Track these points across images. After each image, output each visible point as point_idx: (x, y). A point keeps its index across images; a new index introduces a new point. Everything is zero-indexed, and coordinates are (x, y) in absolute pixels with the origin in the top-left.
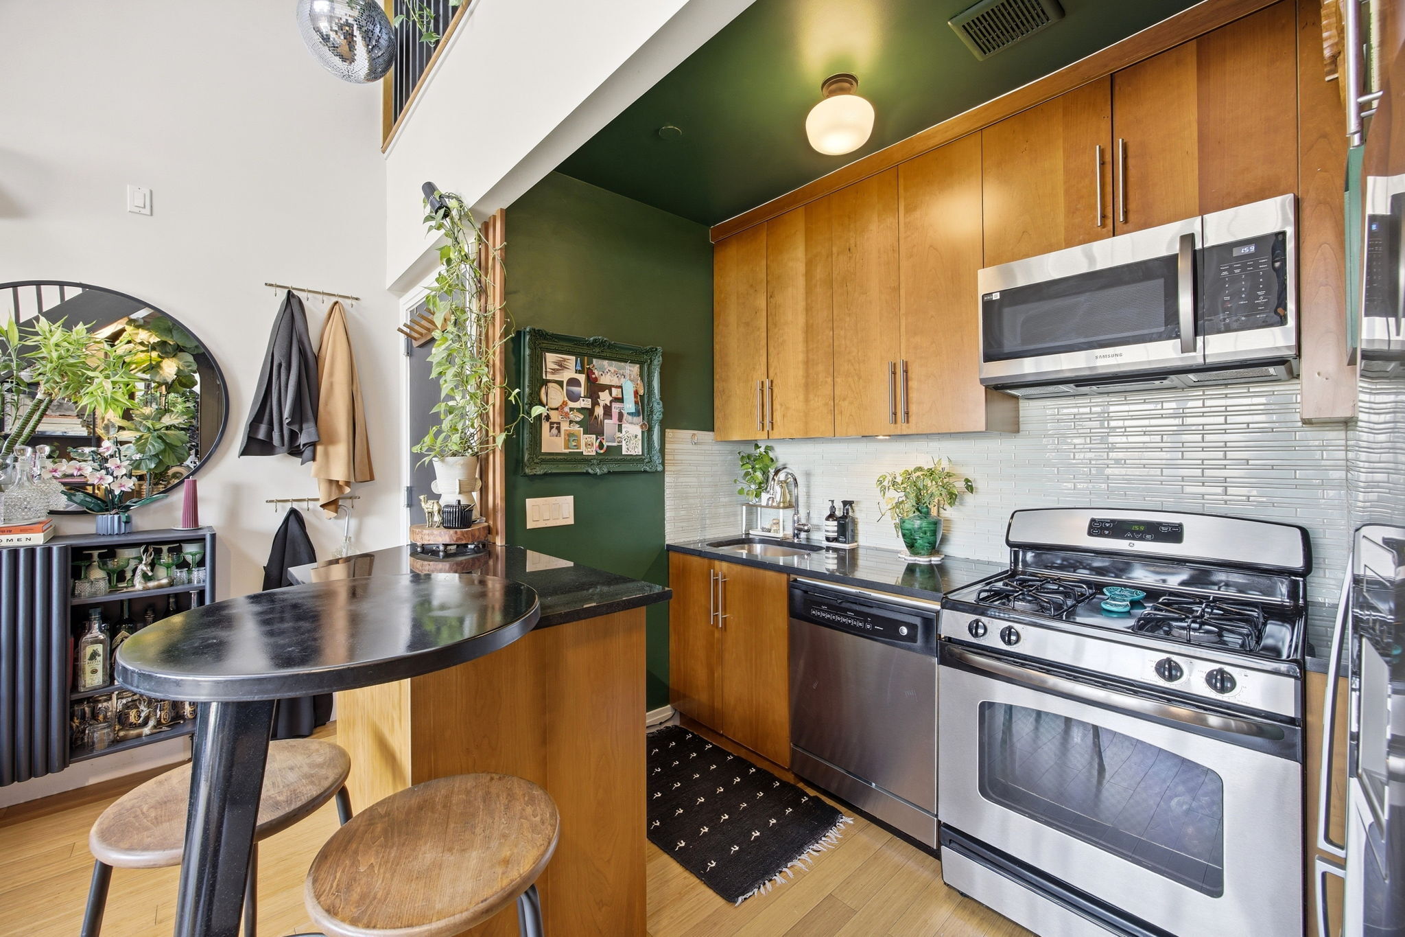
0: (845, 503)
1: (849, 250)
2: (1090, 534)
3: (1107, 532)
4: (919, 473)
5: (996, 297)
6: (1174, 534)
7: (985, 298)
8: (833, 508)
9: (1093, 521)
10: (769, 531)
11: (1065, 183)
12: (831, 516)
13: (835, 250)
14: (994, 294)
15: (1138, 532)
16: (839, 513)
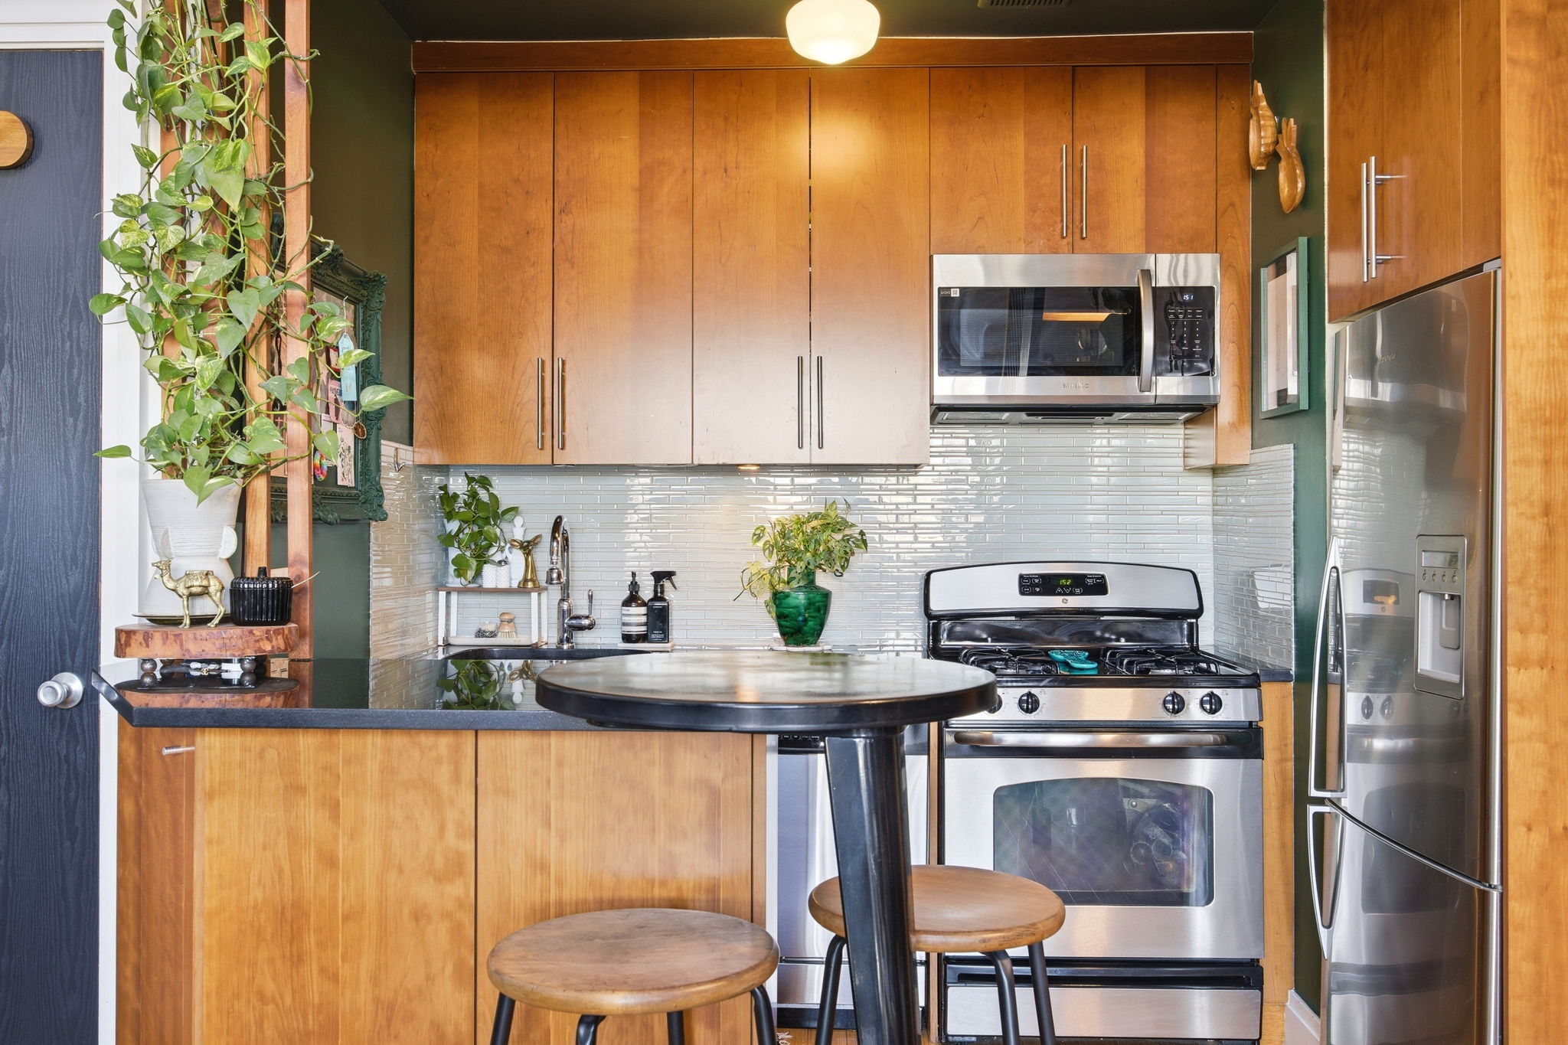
0: (660, 577)
1: (726, 170)
2: (1022, 593)
3: (1038, 590)
4: (814, 523)
5: (956, 294)
6: (1099, 587)
7: (942, 293)
8: (634, 586)
9: (1021, 577)
10: (493, 635)
11: (1026, 172)
12: (632, 599)
13: (699, 163)
14: (952, 290)
15: (1067, 587)
16: (646, 594)
